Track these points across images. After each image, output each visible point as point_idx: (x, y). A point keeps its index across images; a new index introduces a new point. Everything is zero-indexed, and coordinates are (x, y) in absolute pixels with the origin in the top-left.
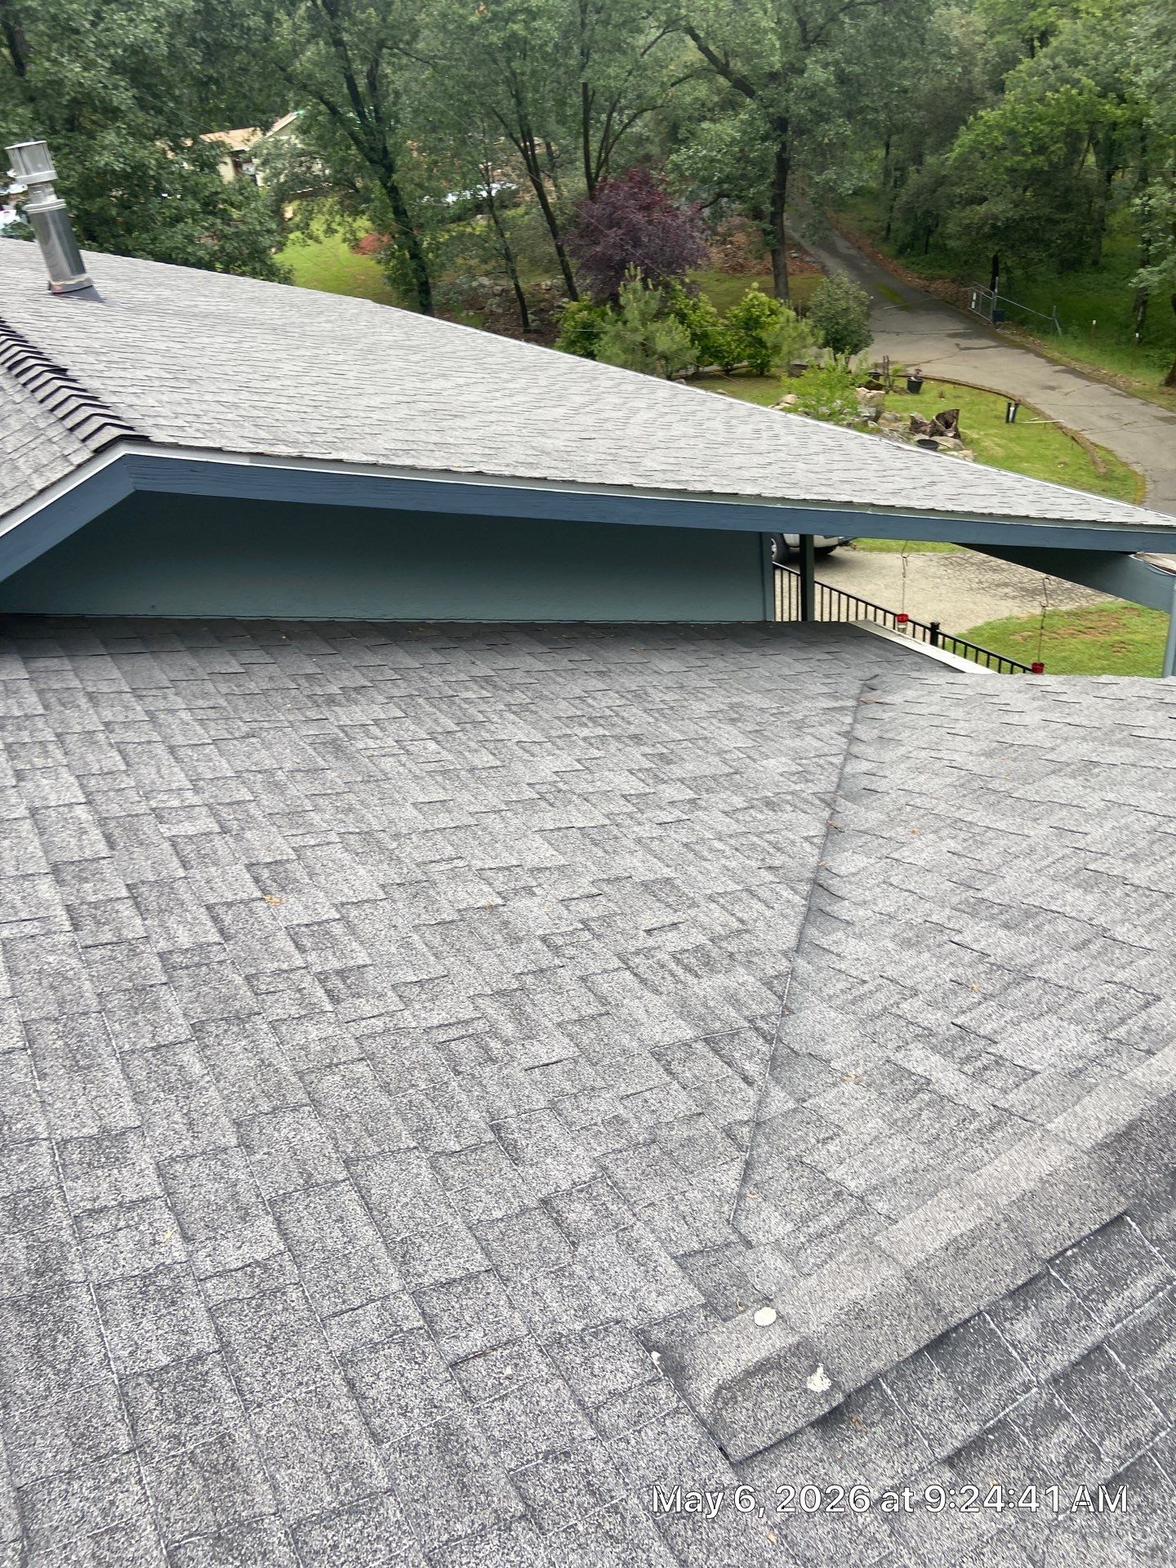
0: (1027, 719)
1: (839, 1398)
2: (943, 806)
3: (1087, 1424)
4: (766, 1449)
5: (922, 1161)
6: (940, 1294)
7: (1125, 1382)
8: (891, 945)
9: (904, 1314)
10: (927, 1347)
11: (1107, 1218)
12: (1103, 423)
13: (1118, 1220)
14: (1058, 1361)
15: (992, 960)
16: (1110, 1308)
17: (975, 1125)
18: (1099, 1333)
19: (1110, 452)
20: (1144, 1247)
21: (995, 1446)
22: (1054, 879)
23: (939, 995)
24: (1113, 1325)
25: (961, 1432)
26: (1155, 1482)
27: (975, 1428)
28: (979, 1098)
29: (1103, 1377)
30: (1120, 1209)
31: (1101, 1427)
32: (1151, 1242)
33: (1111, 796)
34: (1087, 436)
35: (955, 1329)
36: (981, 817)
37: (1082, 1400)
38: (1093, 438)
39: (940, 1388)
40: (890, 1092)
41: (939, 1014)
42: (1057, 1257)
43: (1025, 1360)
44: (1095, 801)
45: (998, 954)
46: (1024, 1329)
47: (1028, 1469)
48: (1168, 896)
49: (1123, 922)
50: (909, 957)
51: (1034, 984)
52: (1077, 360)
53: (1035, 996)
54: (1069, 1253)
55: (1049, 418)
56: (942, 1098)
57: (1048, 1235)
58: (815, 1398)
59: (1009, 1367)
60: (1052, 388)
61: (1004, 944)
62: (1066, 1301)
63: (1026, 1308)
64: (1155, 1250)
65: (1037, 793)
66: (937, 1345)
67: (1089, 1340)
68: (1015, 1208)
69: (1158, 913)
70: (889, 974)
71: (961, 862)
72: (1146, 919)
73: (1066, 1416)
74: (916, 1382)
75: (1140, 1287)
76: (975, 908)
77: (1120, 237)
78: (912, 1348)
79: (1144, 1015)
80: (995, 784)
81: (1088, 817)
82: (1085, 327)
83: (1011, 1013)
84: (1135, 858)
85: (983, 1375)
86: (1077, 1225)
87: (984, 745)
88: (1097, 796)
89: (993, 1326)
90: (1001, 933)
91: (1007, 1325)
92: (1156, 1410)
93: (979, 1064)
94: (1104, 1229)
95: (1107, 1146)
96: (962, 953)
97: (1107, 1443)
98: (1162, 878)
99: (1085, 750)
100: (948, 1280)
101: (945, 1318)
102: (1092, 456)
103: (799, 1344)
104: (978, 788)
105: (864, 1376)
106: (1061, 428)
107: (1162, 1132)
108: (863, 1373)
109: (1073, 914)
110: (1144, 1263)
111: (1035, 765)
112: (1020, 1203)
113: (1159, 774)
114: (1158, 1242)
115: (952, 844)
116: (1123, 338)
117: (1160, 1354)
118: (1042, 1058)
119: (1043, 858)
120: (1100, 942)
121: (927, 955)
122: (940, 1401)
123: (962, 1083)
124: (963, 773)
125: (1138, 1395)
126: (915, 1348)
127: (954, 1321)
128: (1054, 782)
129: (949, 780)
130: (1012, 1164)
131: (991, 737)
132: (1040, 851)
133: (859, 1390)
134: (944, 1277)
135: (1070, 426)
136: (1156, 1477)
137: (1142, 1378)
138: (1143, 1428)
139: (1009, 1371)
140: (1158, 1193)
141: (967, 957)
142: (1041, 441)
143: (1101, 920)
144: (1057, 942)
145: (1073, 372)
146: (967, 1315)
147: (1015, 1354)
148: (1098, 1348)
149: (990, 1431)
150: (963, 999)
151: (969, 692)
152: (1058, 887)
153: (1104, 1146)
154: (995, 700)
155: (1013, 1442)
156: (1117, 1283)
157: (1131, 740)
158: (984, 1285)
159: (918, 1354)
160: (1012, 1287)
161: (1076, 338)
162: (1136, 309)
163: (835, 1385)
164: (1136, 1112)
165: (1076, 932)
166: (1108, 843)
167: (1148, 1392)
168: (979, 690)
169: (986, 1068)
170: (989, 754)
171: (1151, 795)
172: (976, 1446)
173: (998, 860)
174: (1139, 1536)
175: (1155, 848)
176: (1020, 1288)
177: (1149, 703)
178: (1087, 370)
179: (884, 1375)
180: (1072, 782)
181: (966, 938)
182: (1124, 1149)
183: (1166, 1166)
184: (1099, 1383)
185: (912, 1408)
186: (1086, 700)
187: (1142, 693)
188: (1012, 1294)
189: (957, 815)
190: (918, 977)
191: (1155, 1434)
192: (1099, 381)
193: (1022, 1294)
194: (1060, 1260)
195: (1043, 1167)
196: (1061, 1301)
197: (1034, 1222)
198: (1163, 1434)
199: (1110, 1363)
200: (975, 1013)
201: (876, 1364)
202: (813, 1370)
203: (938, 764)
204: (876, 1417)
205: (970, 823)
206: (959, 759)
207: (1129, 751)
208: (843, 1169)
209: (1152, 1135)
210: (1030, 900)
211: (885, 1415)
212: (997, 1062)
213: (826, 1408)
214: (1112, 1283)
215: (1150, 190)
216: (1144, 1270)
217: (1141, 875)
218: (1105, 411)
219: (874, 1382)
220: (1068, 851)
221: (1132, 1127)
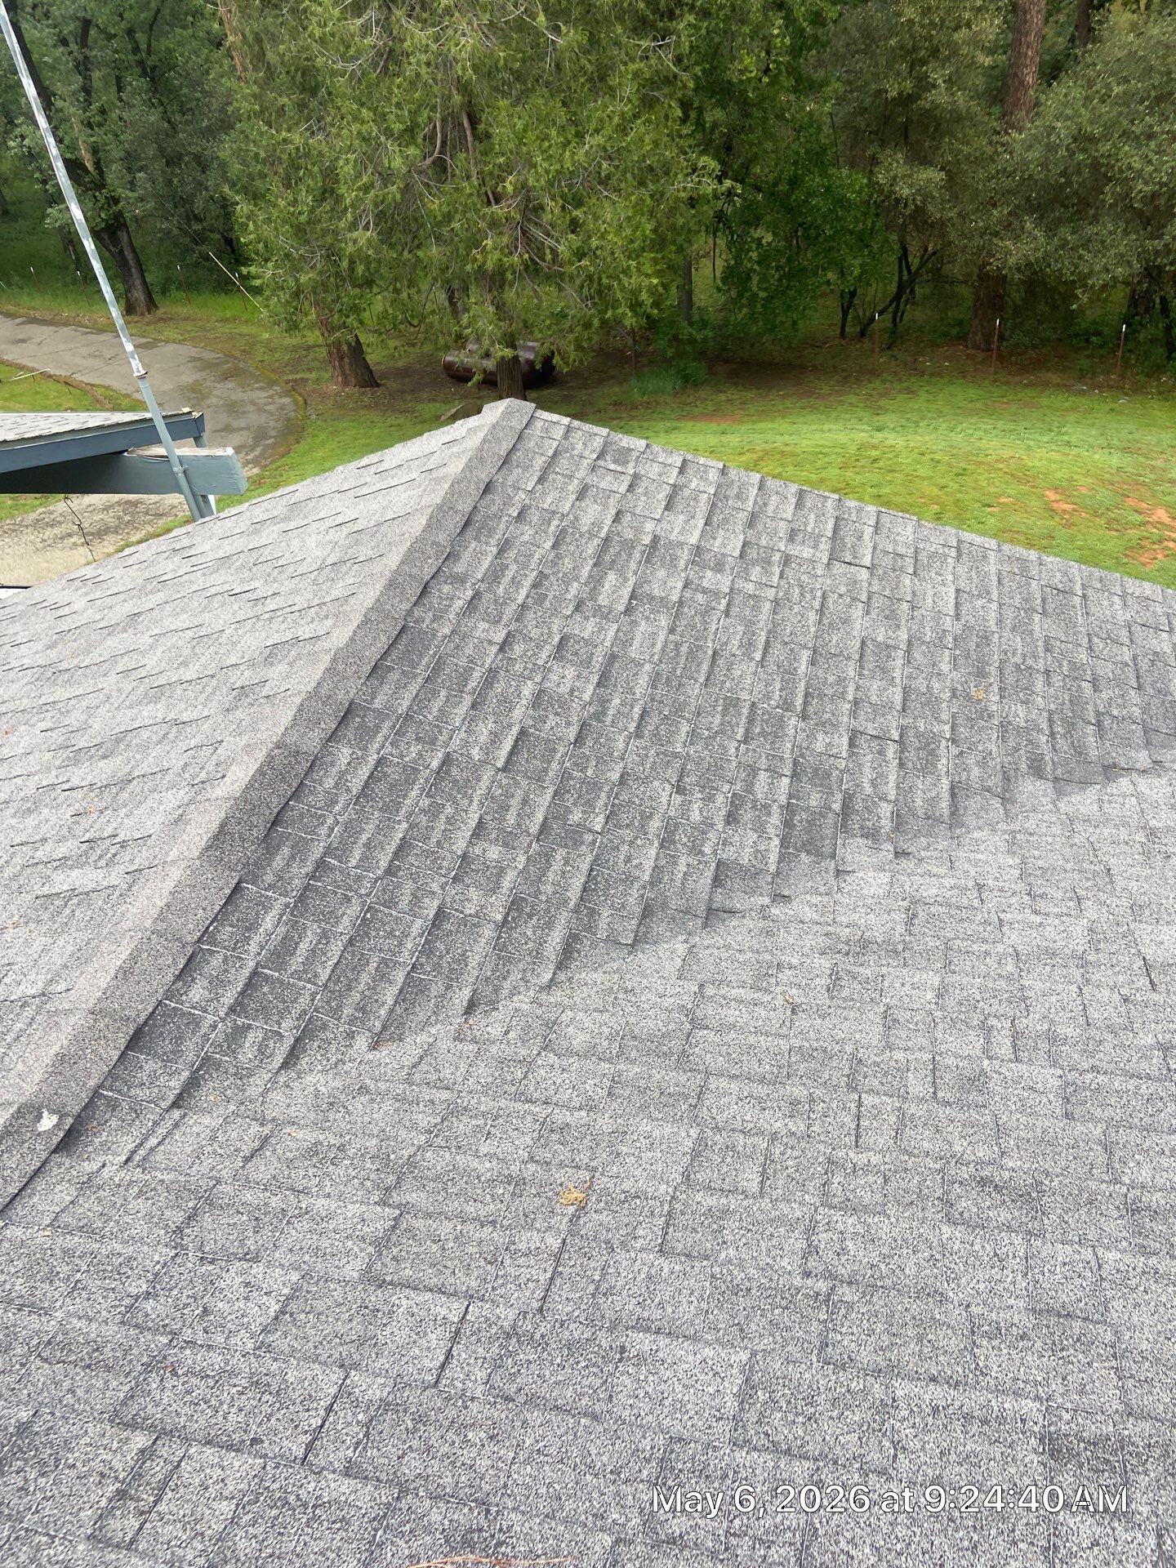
0: (76, 607)
1: (70, 1121)
2: (25, 701)
3: (266, 1023)
4: (20, 1191)
5: (83, 940)
6: (123, 1009)
7: (282, 982)
8: (13, 822)
9: (99, 1038)
10: (127, 1048)
11: (228, 891)
12: (90, 362)
13: (237, 888)
14: (229, 997)
15: (99, 785)
16: (253, 945)
17: (117, 893)
18: (252, 964)
19: (107, 388)
20: (262, 896)
21: (207, 1076)
22: (131, 707)
23: (65, 831)
24: (259, 954)
25: (176, 1084)
26: (324, 1027)
27: (186, 1074)
28: (116, 877)
29: (265, 989)
30: (236, 881)
31: (275, 1018)
32: (266, 890)
33: (156, 631)
34: (80, 379)
35: (146, 1023)
36: (61, 693)
37: (257, 1011)
38: (86, 379)
39: (150, 1065)
40: (45, 916)
41: (69, 844)
42: (203, 936)
43: (206, 1011)
44: (146, 639)
45: (103, 779)
46: (197, 992)
47: (235, 1074)
48: (213, 676)
49: (186, 709)
50: (31, 821)
51: (135, 782)
52: (34, 309)
53: (138, 790)
54: (211, 928)
55: (33, 370)
56: (87, 894)
57: (191, 926)
58: (49, 1133)
59: (196, 1022)
60: (23, 341)
61: (104, 770)
62: (221, 958)
63: (193, 980)
64: (270, 894)
65: (100, 655)
66: (135, 1041)
67: (246, 972)
68: (159, 922)
69: (209, 690)
70: (17, 841)
71: (54, 734)
72: (201, 699)
73: (249, 1027)
74: (129, 1075)
75: (268, 922)
76: (78, 756)
77: (17, 183)
78: (116, 1055)
79: (215, 757)
80: (64, 665)
81: (144, 653)
82: (26, 276)
83: (124, 810)
84: (185, 664)
85: (179, 1039)
86: (209, 908)
87: (45, 641)
88: (146, 637)
89: (173, 1005)
90: (102, 764)
91: (184, 998)
92: (309, 986)
93: (109, 855)
94: (229, 900)
95: (211, 847)
96: (74, 794)
97: (284, 1025)
98: (205, 668)
99: (129, 608)
100: (127, 996)
101: (135, 1020)
102: (93, 396)
103: (19, 1109)
104: (52, 673)
105: (85, 1097)
106: (50, 376)
107: (245, 818)
108: (84, 1095)
109: (151, 722)
110: (265, 905)
111: (93, 637)
112: (161, 917)
113: (186, 600)
114: (270, 887)
115: (43, 725)
116: (69, 279)
117: (298, 953)
118: (153, 824)
119: (118, 697)
120: (174, 729)
121: (46, 811)
122: (153, 1076)
123: (100, 874)
124: (35, 670)
125: (293, 985)
126: (118, 1053)
127: (141, 1020)
128: (110, 642)
129: (24, 681)
130: (148, 898)
131: (50, 632)
132: (114, 694)
133: (84, 1109)
134: (122, 996)
135: (58, 373)
136: (324, 1024)
137: (292, 974)
138: (304, 1001)
139: (197, 1025)
140: (259, 858)
141: (79, 794)
142: (37, 393)
143: (172, 716)
144: (144, 748)
145: (34, 321)
146: (151, 1010)
147: (197, 1012)
148: (254, 973)
149: (198, 1069)
150: (85, 822)
151: (21, 608)
152: (135, 711)
153: (208, 848)
154: (45, 604)
155: (218, 1065)
156: (252, 927)
157: (160, 586)
158: (155, 983)
159: (123, 1055)
160: (177, 973)
161: (22, 288)
162: (66, 249)
163: (62, 1117)
164: (223, 815)
165: (157, 732)
166: (163, 664)
167: (299, 979)
168: (29, 602)
169: (115, 855)
170: (50, 647)
171: (184, 617)
172: (193, 1083)
173: (83, 717)
174: (325, 1063)
175: (197, 650)
176: (182, 970)
177: (165, 555)
178: (48, 317)
179: (101, 1086)
180: (125, 635)
181: (75, 782)
182: (223, 843)
183: (257, 838)
184: (264, 994)
185: (133, 1092)
186: (118, 573)
187: (159, 550)
188: (178, 978)
189: (41, 702)
190: (44, 829)
191: (313, 1000)
192: (65, 324)
193: (186, 973)
194: (207, 936)
195: (170, 884)
196: (216, 961)
197: (176, 922)
198: (318, 997)
199: (267, 978)
200: (96, 827)
201: (92, 1083)
202: (39, 1117)
203: (12, 674)
204: (107, 1116)
205: (54, 703)
206: (27, 662)
207: (161, 594)
208: (22, 987)
209: (239, 823)
210: (117, 730)
211: (114, 1110)
212: (122, 847)
213: (61, 1134)
214: (248, 929)
215: (18, 131)
216: (267, 909)
217: (190, 673)
218: (84, 351)
219: (96, 1094)
220: (134, 684)
221: (223, 825)
